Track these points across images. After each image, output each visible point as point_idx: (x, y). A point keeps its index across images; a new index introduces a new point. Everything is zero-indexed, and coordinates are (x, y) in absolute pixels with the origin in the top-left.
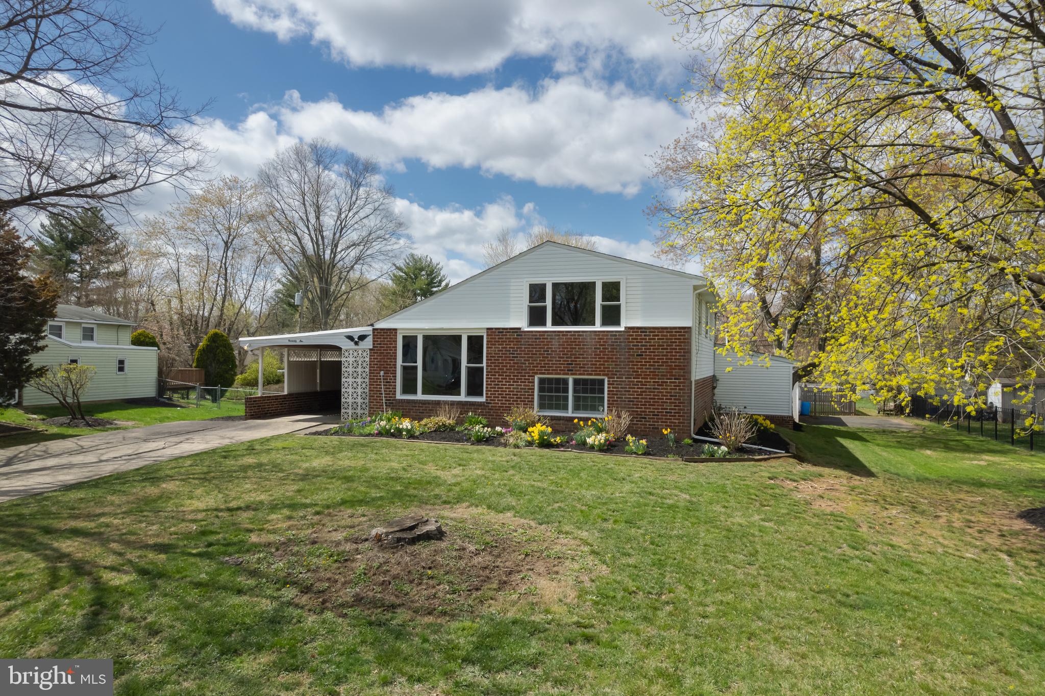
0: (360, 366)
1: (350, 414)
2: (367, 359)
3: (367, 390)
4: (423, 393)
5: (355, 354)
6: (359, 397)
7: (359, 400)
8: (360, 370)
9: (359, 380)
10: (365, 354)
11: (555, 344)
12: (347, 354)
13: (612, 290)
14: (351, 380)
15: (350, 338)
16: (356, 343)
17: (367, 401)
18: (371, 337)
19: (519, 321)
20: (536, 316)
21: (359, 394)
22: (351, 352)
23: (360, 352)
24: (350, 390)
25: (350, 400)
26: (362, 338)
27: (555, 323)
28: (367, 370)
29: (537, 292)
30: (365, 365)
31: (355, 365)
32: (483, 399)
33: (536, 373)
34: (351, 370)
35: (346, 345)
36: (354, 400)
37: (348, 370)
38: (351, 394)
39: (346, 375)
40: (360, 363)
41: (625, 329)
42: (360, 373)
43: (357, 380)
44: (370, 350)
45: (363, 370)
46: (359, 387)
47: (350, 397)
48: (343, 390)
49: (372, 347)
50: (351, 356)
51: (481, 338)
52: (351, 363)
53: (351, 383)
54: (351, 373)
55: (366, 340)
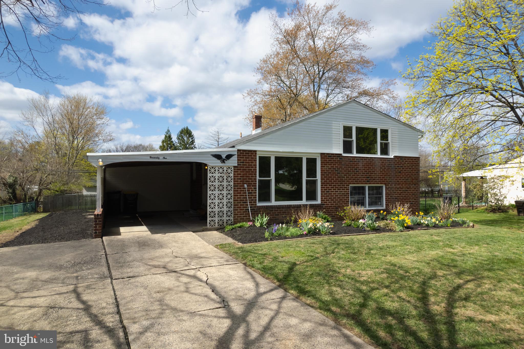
0: (225, 181)
1: (217, 221)
2: (232, 175)
3: (232, 200)
4: (276, 200)
5: (221, 170)
6: (225, 207)
7: (225, 209)
8: (225, 183)
9: (225, 192)
10: (229, 171)
11: (361, 164)
12: (213, 170)
14: (217, 192)
15: (218, 157)
16: (223, 161)
17: (232, 209)
18: (236, 156)
19: (338, 149)
20: (347, 147)
21: (225, 204)
22: (217, 169)
23: (225, 169)
24: (217, 201)
26: (229, 157)
27: (358, 152)
28: (232, 183)
29: (347, 131)
30: (229, 179)
31: (221, 179)
32: (319, 202)
33: (351, 184)
34: (217, 184)
35: (212, 163)
36: (219, 210)
37: (214, 184)
38: (217, 204)
39: (212, 188)
40: (225, 178)
41: (392, 157)
42: (225, 186)
43: (222, 192)
44: (234, 167)
45: (228, 184)
46: (225, 198)
47: (217, 207)
48: (209, 201)
49: (236, 165)
50: (217, 172)
51: (315, 159)
52: (217, 178)
53: (217, 195)
54: (217, 186)
55: (231, 159)
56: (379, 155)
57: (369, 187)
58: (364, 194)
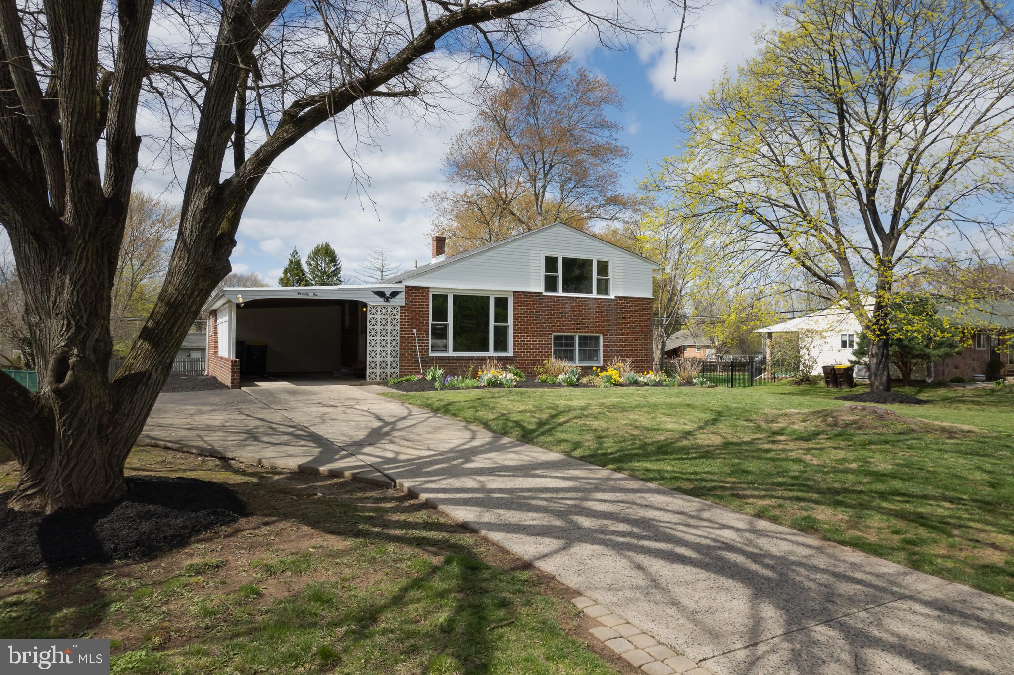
0: (389, 324)
1: (378, 374)
2: (398, 317)
3: (398, 349)
4: (454, 350)
5: (384, 311)
6: (389, 356)
7: (389, 359)
8: (389, 327)
9: (389, 338)
10: (395, 312)
11: (568, 307)
12: (374, 311)
13: (603, 267)
14: (378, 338)
15: (381, 294)
16: (387, 300)
17: (397, 359)
18: (403, 294)
19: (538, 287)
20: (550, 284)
21: (389, 352)
22: (379, 309)
23: (389, 309)
24: (378, 349)
25: (378, 359)
26: (394, 294)
27: (564, 291)
28: (398, 328)
29: (551, 263)
30: (394, 322)
31: (384, 322)
32: (510, 353)
33: (554, 331)
34: (379, 327)
35: (374, 301)
36: (382, 359)
37: (375, 327)
38: (378, 352)
39: (373, 332)
40: (389, 320)
41: (613, 297)
42: (389, 331)
43: (386, 338)
44: (401, 307)
45: (392, 327)
46: (389, 345)
47: (378, 356)
48: (369, 349)
49: (403, 304)
50: (379, 313)
51: (506, 300)
52: (379, 320)
53: (378, 342)
54: (379, 331)
55: (398, 297)
56: (594, 295)
57: (580, 337)
58: (573, 345)
